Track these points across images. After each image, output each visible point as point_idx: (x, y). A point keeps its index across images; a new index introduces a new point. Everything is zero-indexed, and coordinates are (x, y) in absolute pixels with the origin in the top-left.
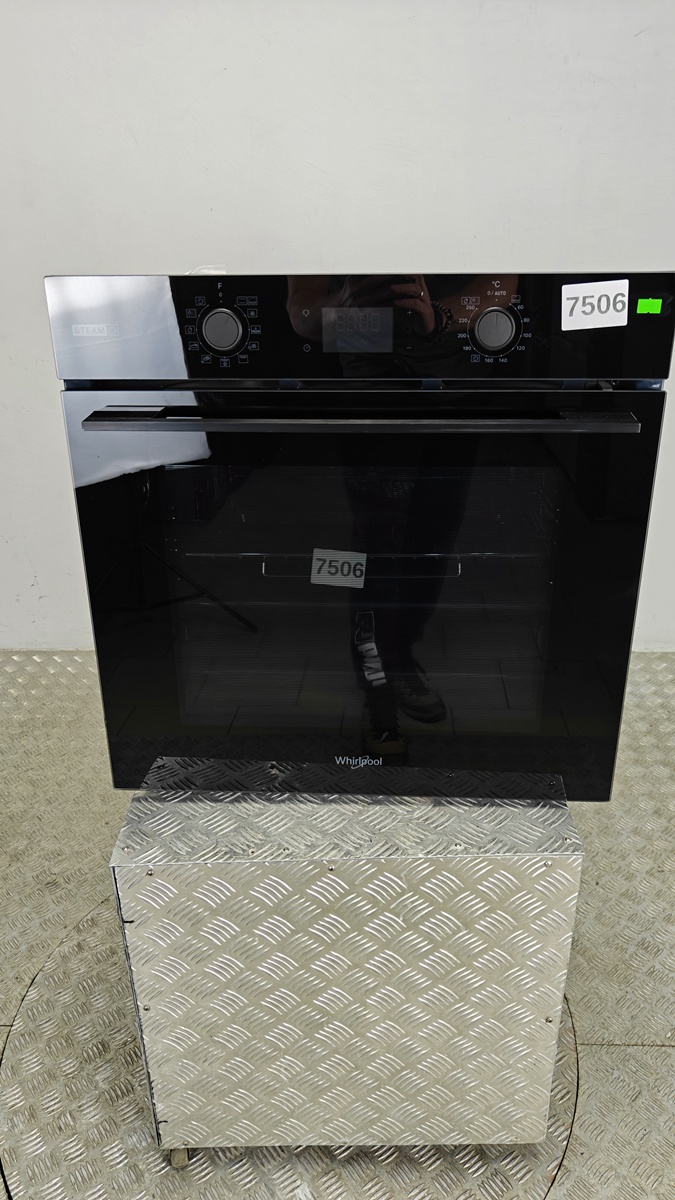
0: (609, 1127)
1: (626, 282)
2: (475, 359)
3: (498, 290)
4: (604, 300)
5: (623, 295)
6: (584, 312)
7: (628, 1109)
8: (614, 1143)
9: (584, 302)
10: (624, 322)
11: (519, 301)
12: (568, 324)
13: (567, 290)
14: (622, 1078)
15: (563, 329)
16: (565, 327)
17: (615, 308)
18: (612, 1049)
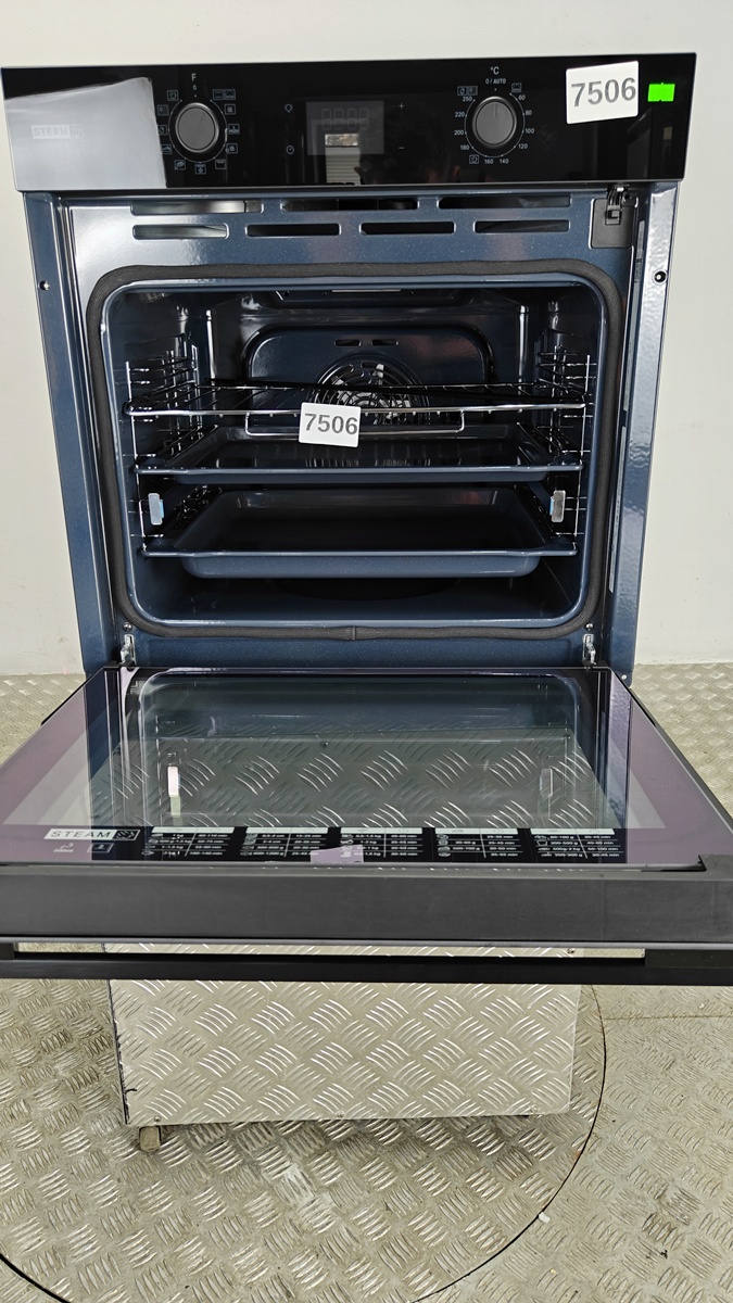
0: (641, 1094)
1: (635, 65)
2: (474, 160)
3: (497, 77)
4: (612, 85)
5: (633, 80)
6: (590, 101)
7: (662, 1077)
8: (648, 1110)
9: (590, 89)
10: (634, 113)
11: (519, 90)
12: (575, 115)
13: (573, 75)
14: (653, 1048)
15: (569, 121)
16: (570, 121)
17: (624, 95)
18: (641, 1022)
